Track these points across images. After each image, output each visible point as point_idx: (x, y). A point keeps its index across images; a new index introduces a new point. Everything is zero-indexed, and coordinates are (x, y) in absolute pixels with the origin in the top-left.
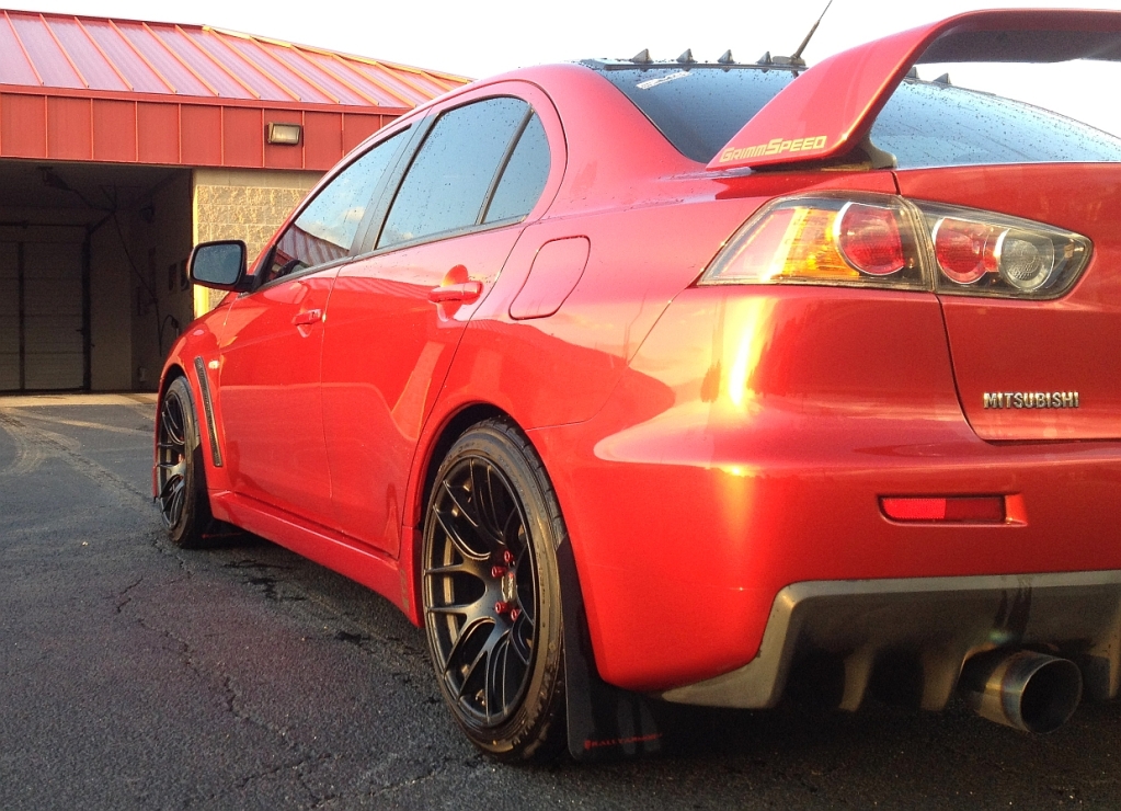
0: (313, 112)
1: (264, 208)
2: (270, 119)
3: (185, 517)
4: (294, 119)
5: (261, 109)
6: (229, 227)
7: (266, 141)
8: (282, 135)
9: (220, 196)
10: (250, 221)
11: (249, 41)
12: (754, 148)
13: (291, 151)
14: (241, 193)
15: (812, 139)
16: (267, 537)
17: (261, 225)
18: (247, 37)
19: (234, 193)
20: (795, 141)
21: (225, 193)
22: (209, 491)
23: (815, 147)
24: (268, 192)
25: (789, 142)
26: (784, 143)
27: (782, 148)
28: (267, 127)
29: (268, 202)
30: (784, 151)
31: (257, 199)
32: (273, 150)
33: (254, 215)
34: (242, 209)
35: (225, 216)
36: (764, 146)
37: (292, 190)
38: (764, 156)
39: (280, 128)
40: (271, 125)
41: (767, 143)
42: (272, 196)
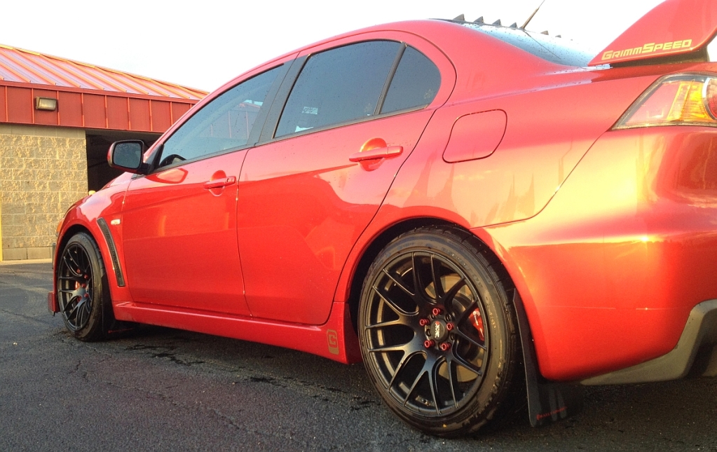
0: (63, 91)
1: (34, 148)
2: (37, 95)
3: (92, 321)
4: (52, 95)
5: (31, 89)
6: (12, 159)
7: (35, 109)
8: (44, 104)
9: (6, 141)
10: (25, 156)
11: (12, 51)
12: (631, 50)
13: (51, 114)
14: (19, 139)
15: (681, 42)
16: (173, 326)
17: (33, 159)
18: (12, 48)
19: (15, 139)
20: (665, 44)
21: (9, 139)
22: (113, 303)
23: (684, 46)
24: (36, 139)
25: (661, 45)
26: (656, 46)
27: (656, 48)
28: (35, 100)
29: (37, 145)
30: (657, 51)
31: (29, 143)
32: (40, 113)
33: (28, 153)
34: (20, 148)
35: (9, 153)
36: (641, 48)
37: (51, 137)
38: (641, 54)
39: (44, 101)
40: (38, 98)
41: (642, 46)
42: (39, 141)
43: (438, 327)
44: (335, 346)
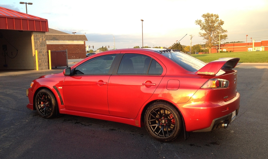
22: (59, 109)
27: (208, 73)
38: (205, 74)
43: (163, 121)
44: (138, 124)
